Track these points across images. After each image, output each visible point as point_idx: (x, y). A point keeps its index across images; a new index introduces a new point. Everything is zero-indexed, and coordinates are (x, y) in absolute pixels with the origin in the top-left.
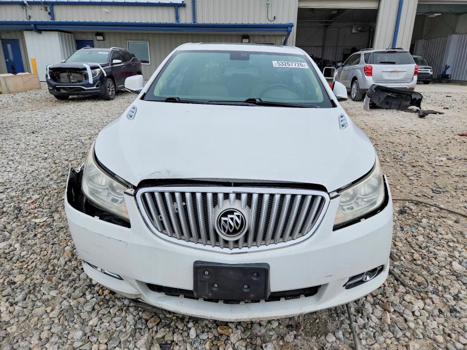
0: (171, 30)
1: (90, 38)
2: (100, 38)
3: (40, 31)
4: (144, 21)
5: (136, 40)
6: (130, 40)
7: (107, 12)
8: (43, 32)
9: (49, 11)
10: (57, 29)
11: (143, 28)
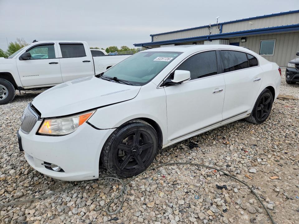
0: (290, 30)
1: (237, 41)
2: (244, 40)
3: (211, 40)
4: (275, 26)
5: (267, 39)
6: (263, 40)
7: (251, 24)
8: (212, 40)
9: (220, 28)
10: (220, 38)
11: (269, 31)
